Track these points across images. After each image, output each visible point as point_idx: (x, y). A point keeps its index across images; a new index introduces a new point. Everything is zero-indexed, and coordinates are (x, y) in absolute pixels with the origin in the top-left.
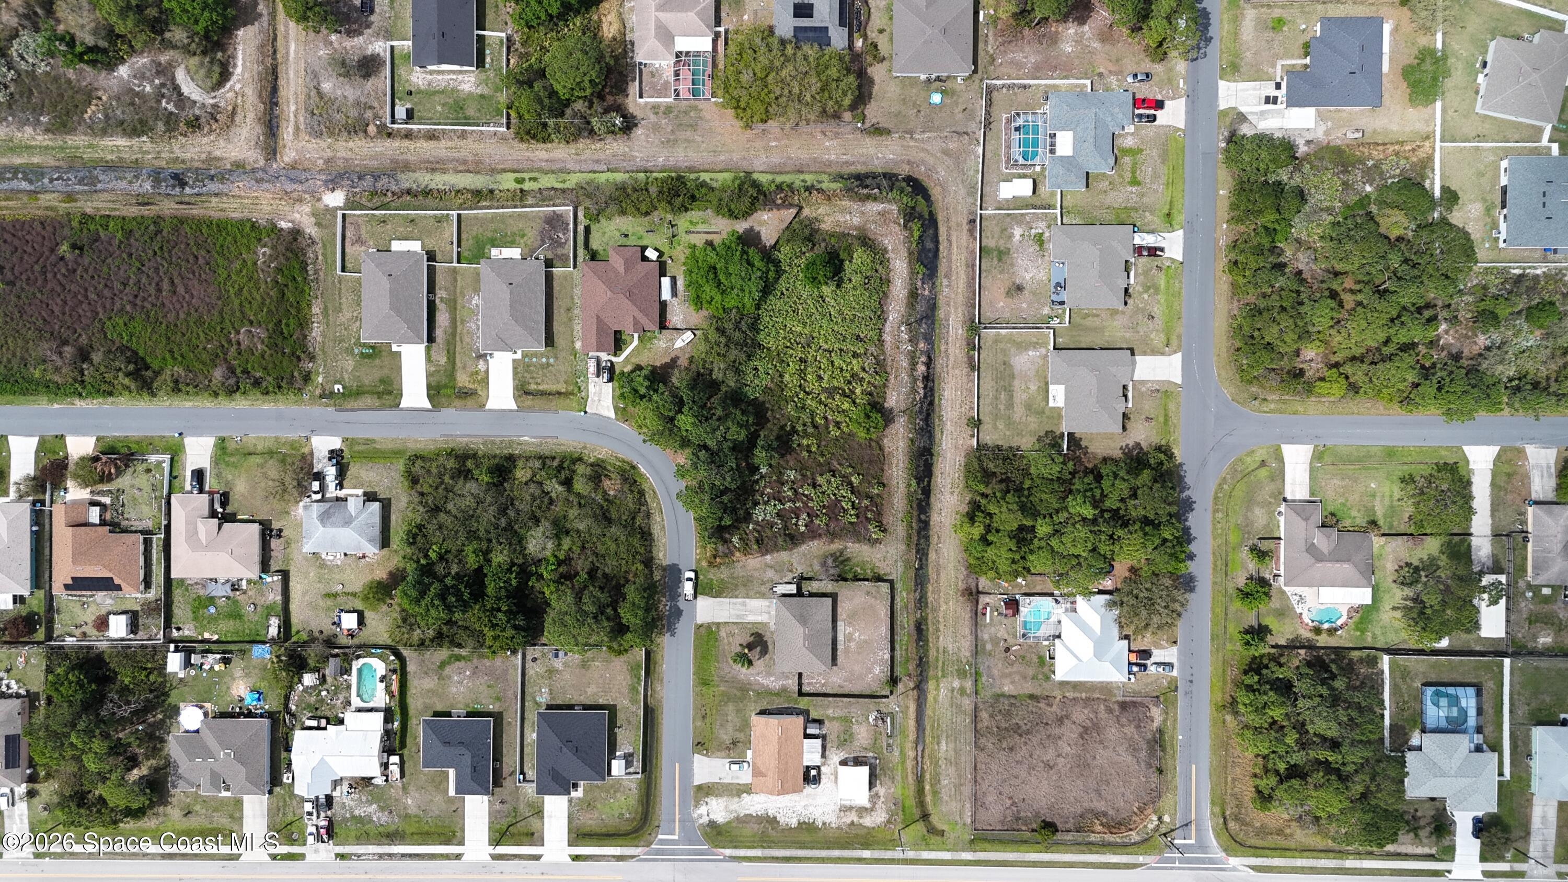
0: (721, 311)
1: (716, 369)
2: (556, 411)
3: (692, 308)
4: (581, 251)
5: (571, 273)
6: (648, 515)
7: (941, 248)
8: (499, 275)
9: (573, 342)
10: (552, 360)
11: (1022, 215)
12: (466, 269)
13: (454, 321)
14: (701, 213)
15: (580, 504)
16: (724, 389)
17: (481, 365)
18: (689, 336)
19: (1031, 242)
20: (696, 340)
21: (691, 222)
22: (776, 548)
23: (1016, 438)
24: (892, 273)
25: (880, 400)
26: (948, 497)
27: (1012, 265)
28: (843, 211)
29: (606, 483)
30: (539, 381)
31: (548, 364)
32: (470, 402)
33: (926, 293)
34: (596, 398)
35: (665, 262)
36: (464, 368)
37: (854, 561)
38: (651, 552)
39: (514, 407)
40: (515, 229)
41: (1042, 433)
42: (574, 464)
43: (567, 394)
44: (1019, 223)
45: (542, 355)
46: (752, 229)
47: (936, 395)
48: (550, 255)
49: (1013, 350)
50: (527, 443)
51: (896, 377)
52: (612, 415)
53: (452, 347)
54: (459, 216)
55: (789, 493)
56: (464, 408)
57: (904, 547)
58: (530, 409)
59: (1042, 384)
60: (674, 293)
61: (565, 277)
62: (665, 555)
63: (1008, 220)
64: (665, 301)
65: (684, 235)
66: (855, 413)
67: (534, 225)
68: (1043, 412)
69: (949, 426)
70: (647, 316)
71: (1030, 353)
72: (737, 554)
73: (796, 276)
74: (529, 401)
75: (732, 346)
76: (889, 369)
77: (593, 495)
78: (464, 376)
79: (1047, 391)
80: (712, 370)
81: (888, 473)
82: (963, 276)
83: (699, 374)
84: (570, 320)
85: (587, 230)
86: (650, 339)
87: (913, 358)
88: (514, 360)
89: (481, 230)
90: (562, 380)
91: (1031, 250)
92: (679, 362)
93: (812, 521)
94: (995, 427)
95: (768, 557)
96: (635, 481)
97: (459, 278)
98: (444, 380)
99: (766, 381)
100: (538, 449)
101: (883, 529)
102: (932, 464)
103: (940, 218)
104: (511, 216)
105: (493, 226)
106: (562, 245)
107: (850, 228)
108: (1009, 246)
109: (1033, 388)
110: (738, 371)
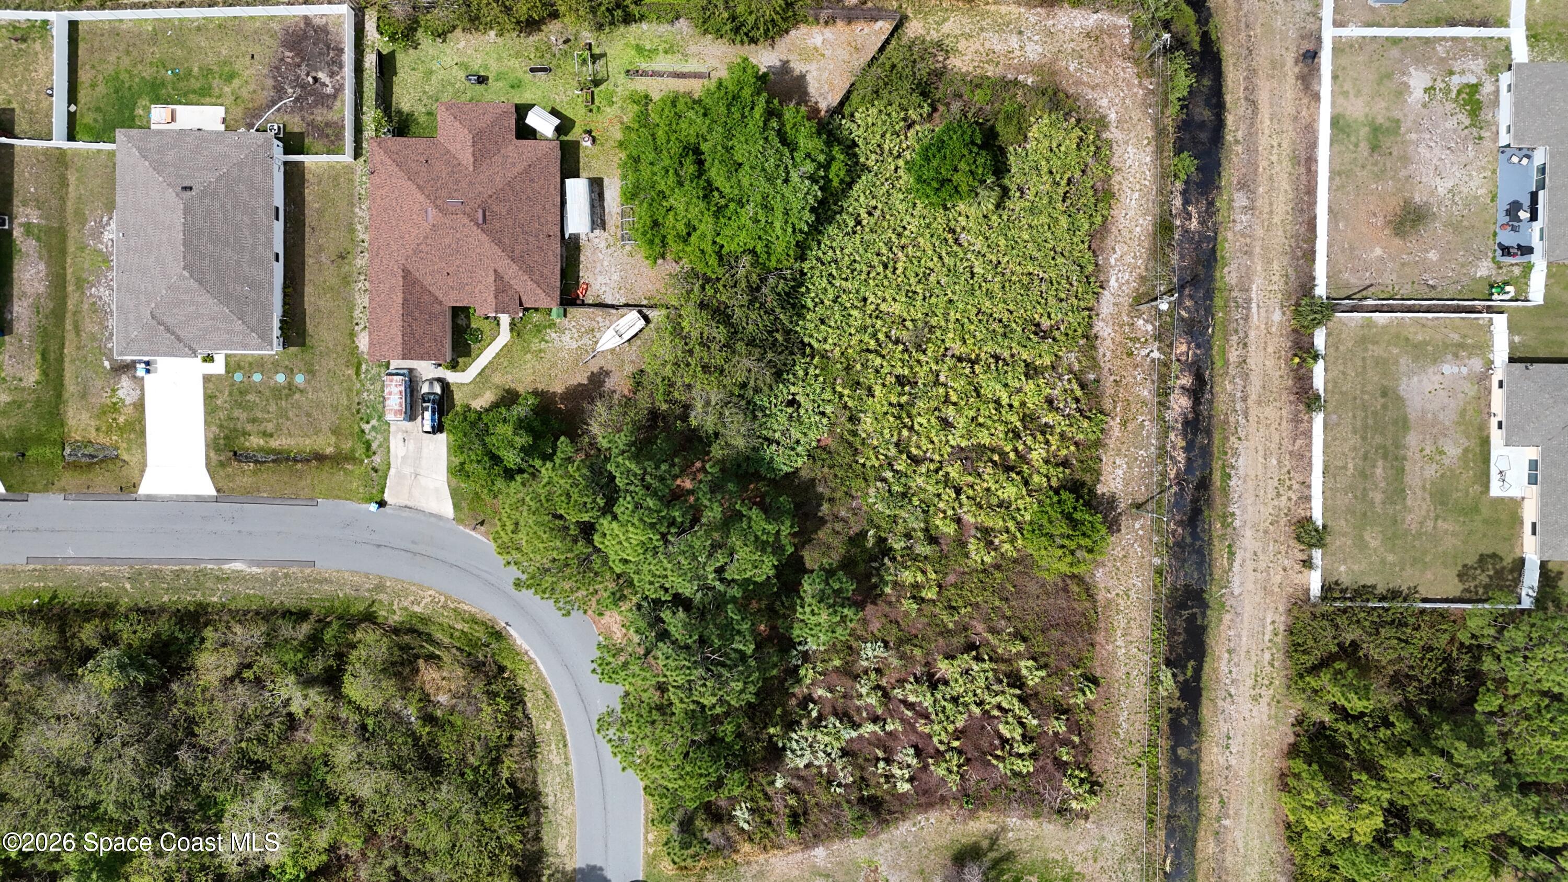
0: (713, 261)
1: (699, 405)
2: (312, 501)
3: (643, 251)
4: (371, 115)
5: (349, 169)
6: (532, 748)
7: (1230, 119)
8: (158, 166)
9: (352, 335)
10: (299, 379)
11: (1427, 41)
12: (88, 155)
13: (58, 283)
14: (664, 28)
15: (364, 727)
16: (717, 451)
17: (125, 389)
18: (631, 322)
19: (1450, 106)
20: (650, 331)
21: (639, 49)
22: (837, 831)
23: (1409, 571)
24: (1117, 178)
25: (1087, 478)
26: (1244, 705)
27: (1405, 160)
28: (1002, 26)
29: (429, 675)
30: (270, 427)
31: (291, 388)
32: (100, 478)
33: (1194, 225)
34: (408, 470)
35: (576, 145)
36: (84, 395)
37: (1025, 859)
38: (538, 838)
39: (209, 489)
40: (211, 59)
41: (1471, 560)
42: (352, 627)
43: (338, 460)
44: (1422, 61)
45: (276, 366)
46: (785, 68)
47: (1217, 465)
48: (296, 124)
49: (1405, 362)
50: (239, 577)
51: (1124, 423)
52: (447, 509)
53: (53, 347)
54: (73, 26)
55: (872, 700)
56: (87, 492)
57: (1141, 826)
58: (250, 495)
59: (1473, 444)
60: (598, 219)
61: (336, 176)
62: (571, 847)
63: (1395, 52)
64: (575, 238)
65: (622, 79)
66: (1028, 511)
67: (256, 49)
68: (1476, 509)
69: (1248, 542)
70: (529, 271)
71: (1447, 369)
72: (746, 847)
73: (893, 181)
74: (245, 475)
75: (740, 346)
76: (1107, 405)
77: (397, 705)
78: (85, 416)
79: (1486, 460)
80: (687, 407)
81: (1103, 652)
82: (1284, 184)
83: (654, 414)
84: (346, 281)
85: (386, 65)
86: (539, 329)
87: (1163, 378)
88: (207, 379)
89: (126, 61)
90: (325, 426)
91: (1451, 124)
92: (609, 384)
93: (926, 767)
94: (1361, 544)
95: (820, 852)
96: (502, 669)
97: (72, 178)
98: (35, 426)
99: (819, 434)
100: (268, 592)
101: (1094, 786)
102: (1203, 629)
103: (1229, 50)
104: (201, 28)
105: (155, 52)
106: (327, 101)
107: (1020, 68)
108: (1397, 114)
109: (1453, 451)
110: (752, 410)
